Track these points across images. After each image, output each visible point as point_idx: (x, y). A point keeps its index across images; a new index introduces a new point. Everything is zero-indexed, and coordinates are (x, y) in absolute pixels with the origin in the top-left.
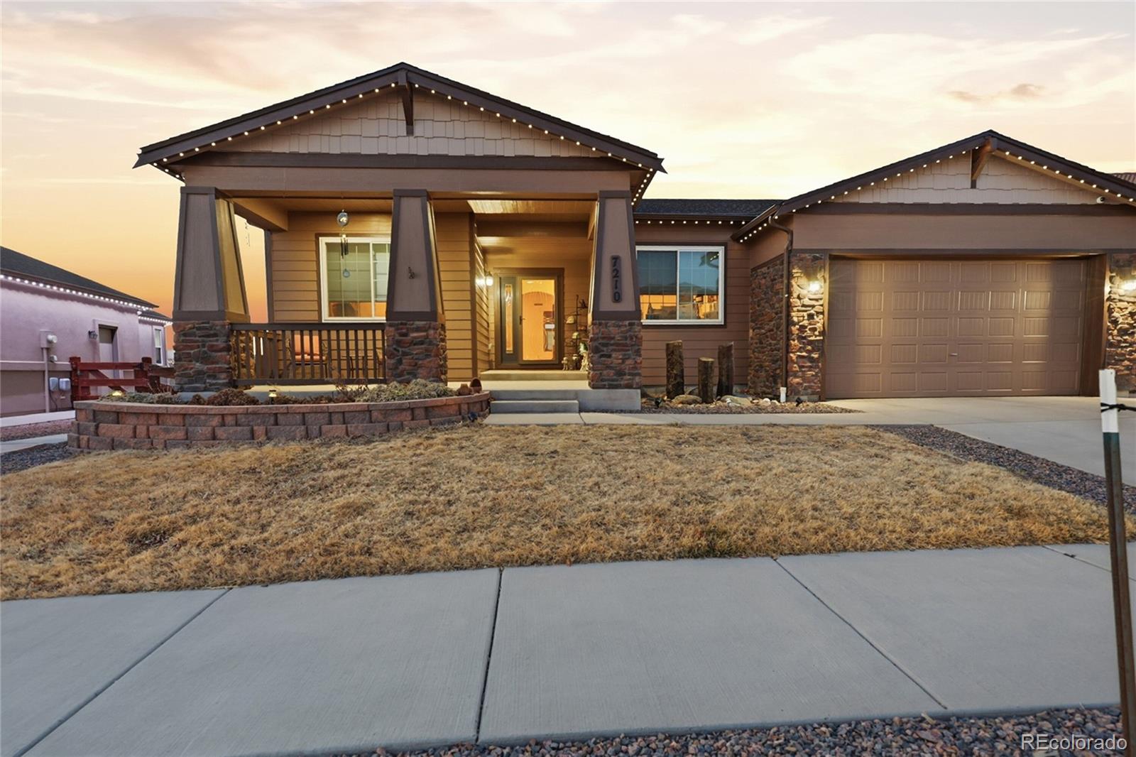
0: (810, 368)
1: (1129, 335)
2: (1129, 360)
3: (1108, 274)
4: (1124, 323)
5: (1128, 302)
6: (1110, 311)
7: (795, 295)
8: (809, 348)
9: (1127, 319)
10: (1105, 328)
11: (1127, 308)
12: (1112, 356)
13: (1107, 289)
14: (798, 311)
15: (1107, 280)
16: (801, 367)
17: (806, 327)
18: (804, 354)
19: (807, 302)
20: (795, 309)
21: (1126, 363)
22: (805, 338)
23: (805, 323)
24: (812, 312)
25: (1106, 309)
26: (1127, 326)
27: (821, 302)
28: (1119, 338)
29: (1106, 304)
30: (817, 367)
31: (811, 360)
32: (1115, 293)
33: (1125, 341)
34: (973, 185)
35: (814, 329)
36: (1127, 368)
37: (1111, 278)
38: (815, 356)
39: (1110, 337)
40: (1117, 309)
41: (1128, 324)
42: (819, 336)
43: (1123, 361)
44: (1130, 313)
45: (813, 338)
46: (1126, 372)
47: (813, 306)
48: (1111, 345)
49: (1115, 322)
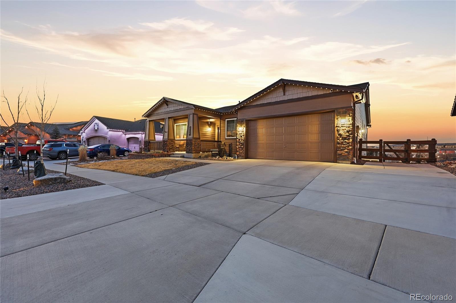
0: (241, 150)
1: (347, 139)
2: (347, 149)
3: (336, 117)
4: (344, 135)
5: (346, 127)
6: (338, 131)
7: (238, 131)
8: (241, 145)
9: (345, 133)
10: (336, 138)
11: (346, 129)
12: (339, 148)
13: (336, 123)
14: (239, 135)
15: (336, 119)
16: (239, 150)
17: (240, 139)
18: (240, 146)
19: (240, 133)
20: (238, 135)
21: (346, 150)
22: (240, 142)
23: (240, 138)
24: (242, 135)
25: (336, 130)
26: (345, 136)
27: (244, 132)
28: (342, 141)
29: (336, 128)
30: (243, 150)
31: (242, 148)
32: (339, 124)
33: (345, 142)
34: (284, 95)
35: (242, 140)
36: (346, 152)
37: (337, 118)
38: (242, 147)
39: (338, 141)
40: (341, 130)
41: (346, 135)
42: (243, 141)
43: (345, 149)
44: (347, 131)
45: (242, 142)
46: (346, 154)
47: (242, 134)
48: (339, 144)
49: (340, 135)
